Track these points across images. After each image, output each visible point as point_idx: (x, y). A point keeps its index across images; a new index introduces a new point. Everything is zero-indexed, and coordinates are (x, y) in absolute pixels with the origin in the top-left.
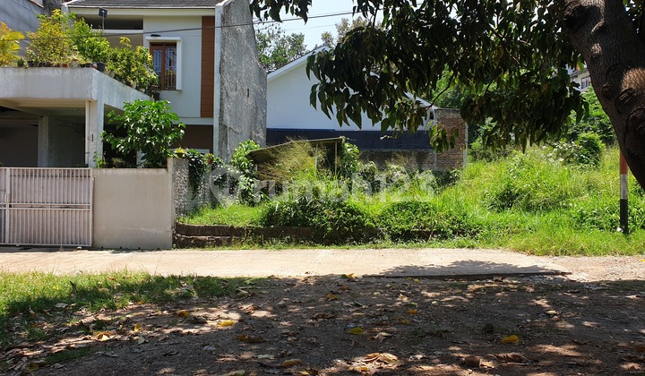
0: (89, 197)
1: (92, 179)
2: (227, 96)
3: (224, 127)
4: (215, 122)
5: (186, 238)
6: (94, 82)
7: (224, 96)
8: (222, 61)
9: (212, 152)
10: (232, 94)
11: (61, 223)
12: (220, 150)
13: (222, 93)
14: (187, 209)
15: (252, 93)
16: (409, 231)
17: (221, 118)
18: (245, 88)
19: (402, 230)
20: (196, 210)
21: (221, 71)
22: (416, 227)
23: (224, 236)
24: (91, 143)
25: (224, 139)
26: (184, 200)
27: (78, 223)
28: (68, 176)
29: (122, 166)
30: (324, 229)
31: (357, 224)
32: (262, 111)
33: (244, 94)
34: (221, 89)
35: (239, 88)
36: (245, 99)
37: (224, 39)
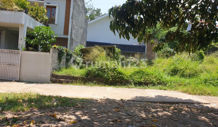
0: (19, 61)
1: (20, 55)
2: (74, 27)
3: (72, 39)
4: (69, 37)
5: (56, 79)
6: (23, 18)
7: (73, 28)
8: (73, 14)
9: (67, 48)
10: (76, 27)
11: (7, 71)
12: (70, 47)
13: (72, 26)
14: (56, 68)
15: (82, 28)
16: (141, 82)
17: (71, 35)
18: (80, 26)
19: (138, 81)
20: (60, 69)
21: (72, 18)
22: (143, 80)
23: (70, 80)
24: (21, 41)
25: (72, 43)
26: (55, 65)
27: (14, 71)
28: (11, 53)
29: (32, 50)
30: (109, 79)
31: (121, 78)
32: (85, 34)
33: (80, 28)
34: (72, 25)
35: (78, 25)
36: (80, 30)
37: (74, 6)
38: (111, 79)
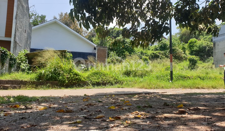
2: (18, 30)
3: (15, 42)
4: (12, 40)
7: (17, 29)
8: (17, 15)
9: (10, 51)
10: (20, 30)
12: (13, 51)
16: (99, 82)
17: (15, 38)
18: (24, 29)
19: (96, 82)
21: (16, 18)
22: (101, 81)
23: (18, 85)
25: (15, 47)
30: (64, 82)
31: (78, 80)
32: (29, 40)
33: (24, 31)
34: (16, 26)
35: (22, 28)
36: (24, 33)
37: (18, 6)
38: (67, 81)
